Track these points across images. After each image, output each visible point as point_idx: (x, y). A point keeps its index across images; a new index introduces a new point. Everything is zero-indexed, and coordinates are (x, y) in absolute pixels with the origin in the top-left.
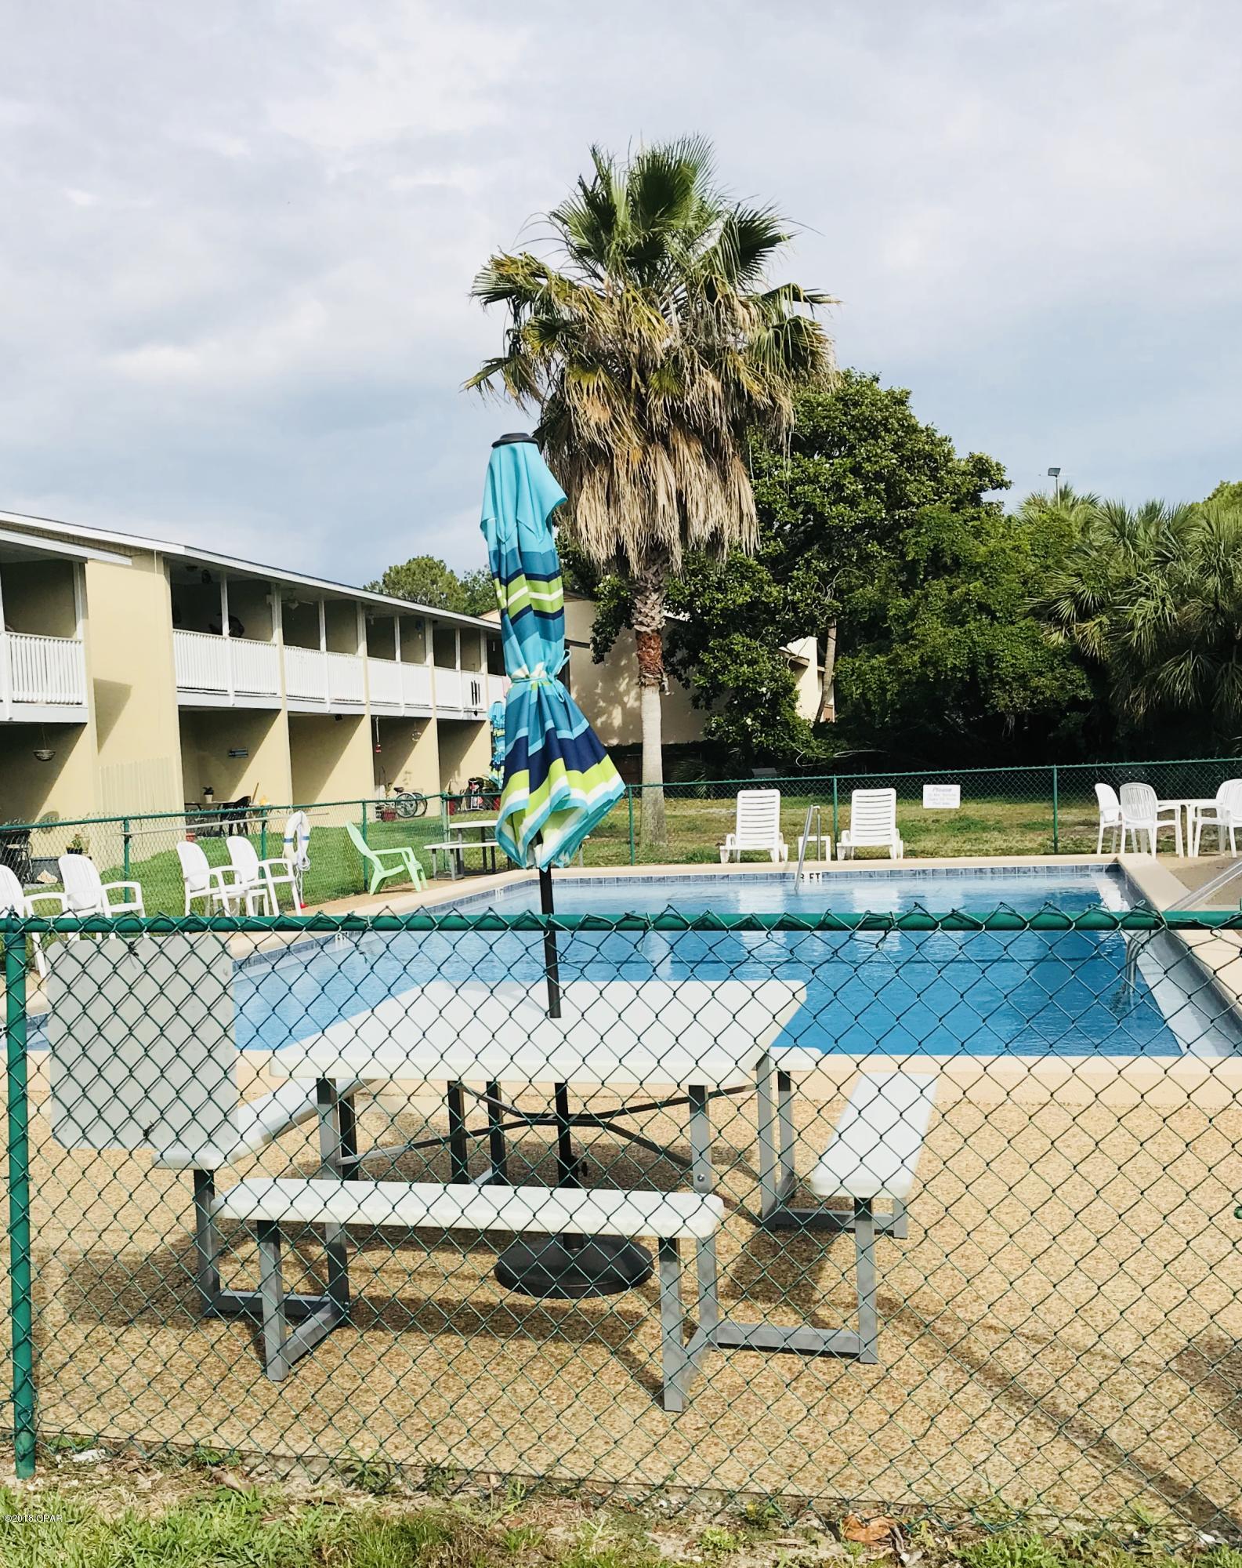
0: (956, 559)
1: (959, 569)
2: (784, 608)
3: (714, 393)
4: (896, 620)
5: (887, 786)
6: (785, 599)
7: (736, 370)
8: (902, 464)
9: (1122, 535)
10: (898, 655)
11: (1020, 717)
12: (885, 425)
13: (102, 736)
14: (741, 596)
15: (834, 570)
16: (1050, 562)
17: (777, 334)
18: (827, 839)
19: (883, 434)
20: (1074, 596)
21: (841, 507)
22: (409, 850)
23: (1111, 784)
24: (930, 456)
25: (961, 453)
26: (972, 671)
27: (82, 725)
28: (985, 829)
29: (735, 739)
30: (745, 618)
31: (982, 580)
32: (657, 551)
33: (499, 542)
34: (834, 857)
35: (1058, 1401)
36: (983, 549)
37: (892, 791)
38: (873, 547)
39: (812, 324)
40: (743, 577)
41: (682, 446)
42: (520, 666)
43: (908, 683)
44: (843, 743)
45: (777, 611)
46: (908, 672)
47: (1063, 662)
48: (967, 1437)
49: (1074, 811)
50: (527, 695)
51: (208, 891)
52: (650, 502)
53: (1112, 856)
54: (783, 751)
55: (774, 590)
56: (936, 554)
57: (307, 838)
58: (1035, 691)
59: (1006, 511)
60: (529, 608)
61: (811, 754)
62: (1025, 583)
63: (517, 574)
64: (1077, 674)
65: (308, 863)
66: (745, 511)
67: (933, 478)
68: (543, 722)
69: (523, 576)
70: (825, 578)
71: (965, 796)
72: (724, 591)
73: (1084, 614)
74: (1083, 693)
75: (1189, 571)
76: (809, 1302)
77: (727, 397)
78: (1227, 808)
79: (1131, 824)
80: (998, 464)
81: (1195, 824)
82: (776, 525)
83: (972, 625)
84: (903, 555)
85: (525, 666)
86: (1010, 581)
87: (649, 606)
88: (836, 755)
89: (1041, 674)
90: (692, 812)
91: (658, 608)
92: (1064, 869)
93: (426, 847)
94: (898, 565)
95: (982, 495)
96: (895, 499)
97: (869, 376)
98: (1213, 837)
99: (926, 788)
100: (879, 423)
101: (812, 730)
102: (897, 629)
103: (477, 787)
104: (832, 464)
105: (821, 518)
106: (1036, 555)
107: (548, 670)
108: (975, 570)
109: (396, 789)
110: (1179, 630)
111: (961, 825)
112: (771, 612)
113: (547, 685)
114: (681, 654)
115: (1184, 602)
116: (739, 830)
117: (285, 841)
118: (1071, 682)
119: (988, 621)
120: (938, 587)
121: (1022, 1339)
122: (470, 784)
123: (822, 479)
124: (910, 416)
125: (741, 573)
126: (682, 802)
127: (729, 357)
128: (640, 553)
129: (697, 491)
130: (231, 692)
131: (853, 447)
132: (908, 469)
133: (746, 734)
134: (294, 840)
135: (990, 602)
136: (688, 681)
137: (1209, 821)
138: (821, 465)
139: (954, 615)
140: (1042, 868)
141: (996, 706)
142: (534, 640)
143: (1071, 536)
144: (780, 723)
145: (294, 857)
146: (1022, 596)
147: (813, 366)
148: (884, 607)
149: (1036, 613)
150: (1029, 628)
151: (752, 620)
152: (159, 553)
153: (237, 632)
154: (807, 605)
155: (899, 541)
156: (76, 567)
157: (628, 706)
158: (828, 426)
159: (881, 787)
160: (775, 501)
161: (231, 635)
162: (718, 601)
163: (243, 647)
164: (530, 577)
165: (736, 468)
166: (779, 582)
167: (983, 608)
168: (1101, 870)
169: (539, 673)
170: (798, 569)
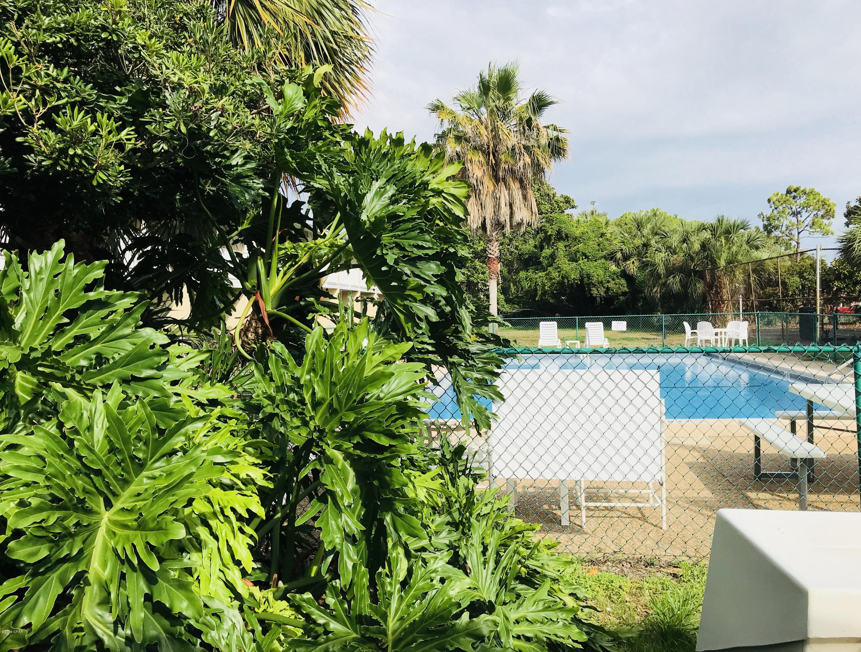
0: (567, 236)
1: (568, 239)
3: (528, 164)
4: (545, 258)
5: (599, 321)
7: (537, 155)
8: (540, 197)
10: (549, 272)
11: (602, 298)
16: (608, 237)
17: (549, 142)
20: (621, 251)
24: (548, 195)
25: (558, 194)
26: (582, 280)
31: (580, 244)
32: (499, 225)
36: (578, 231)
37: (601, 324)
41: (512, 184)
46: (555, 280)
47: (617, 277)
56: (559, 232)
58: (607, 288)
59: (576, 218)
62: (599, 245)
64: (623, 281)
66: (534, 211)
70: (510, 240)
71: (628, 326)
73: (625, 258)
77: (532, 165)
79: (702, 337)
80: (571, 199)
83: (580, 262)
84: (544, 233)
86: (592, 244)
87: (494, 247)
89: (609, 281)
91: (497, 248)
94: (543, 237)
95: (566, 211)
99: (613, 323)
102: (545, 261)
108: (576, 239)
110: (675, 265)
118: (622, 285)
119: (586, 260)
120: (562, 246)
127: (535, 149)
128: (492, 225)
129: (518, 202)
135: (586, 252)
139: (572, 257)
141: (592, 294)
146: (599, 251)
149: (605, 257)
150: (602, 263)
159: (597, 321)
165: (530, 194)
167: (584, 254)
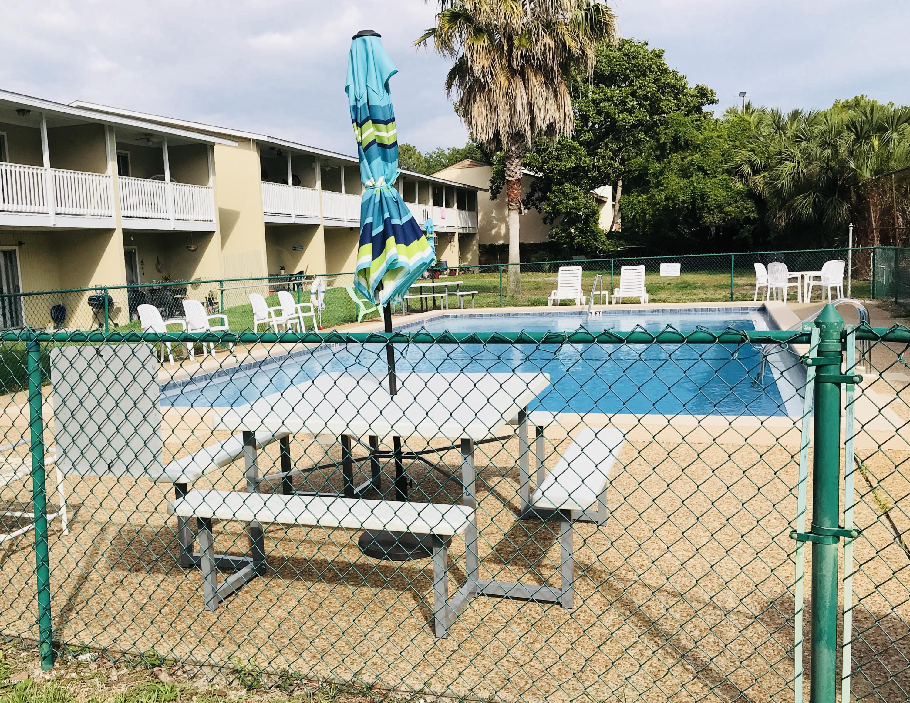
0: (686, 142)
1: (688, 147)
2: (593, 169)
3: (549, 47)
4: (653, 175)
5: (641, 264)
6: (594, 164)
7: (563, 34)
8: (659, 90)
9: (778, 128)
10: (653, 194)
11: (718, 228)
12: (650, 69)
13: (224, 238)
14: (569, 164)
15: (620, 149)
16: (737, 143)
17: (586, 14)
18: (607, 293)
19: (648, 73)
20: (751, 163)
21: (625, 115)
23: (763, 263)
24: (674, 87)
25: (691, 85)
26: (693, 203)
27: (213, 233)
28: (696, 288)
29: (565, 241)
30: (571, 175)
31: (700, 154)
32: (517, 136)
33: (356, 100)
34: (610, 303)
35: (681, 638)
36: (701, 137)
37: (643, 267)
38: (641, 136)
39: (606, 8)
40: (571, 153)
41: (532, 77)
42: (369, 179)
43: (658, 210)
44: (623, 242)
45: (589, 171)
46: (658, 204)
47: (742, 198)
48: (620, 661)
49: (745, 278)
50: (373, 197)
51: (267, 320)
52: (512, 109)
53: (761, 303)
54: (591, 247)
55: (588, 160)
56: (676, 139)
57: (324, 292)
58: (726, 214)
59: (715, 117)
60: (374, 141)
61: (605, 248)
62: (723, 155)
63: (367, 120)
64: (749, 204)
65: (324, 306)
66: (567, 113)
67: (675, 98)
68: (383, 213)
69: (370, 121)
70: (615, 153)
71: (683, 270)
72: (560, 161)
73: (756, 172)
74: (752, 215)
75: (814, 148)
76: (539, 566)
77: (557, 49)
78: (827, 276)
79: (774, 284)
80: (711, 90)
81: (809, 285)
82: (590, 124)
83: (694, 178)
84: (658, 140)
85: (372, 179)
86: (715, 154)
87: (514, 166)
88: (619, 249)
89: (730, 205)
90: (540, 280)
91: (519, 167)
92: (735, 309)
94: (655, 145)
95: (703, 107)
96: (654, 110)
97: (642, 42)
98: (819, 292)
99: (662, 265)
100: (647, 68)
101: (606, 236)
102: (653, 180)
104: (620, 91)
105: (614, 121)
106: (730, 140)
107: (387, 181)
108: (697, 147)
110: (806, 179)
111: (684, 286)
112: (586, 171)
113: (386, 191)
114: (538, 195)
115: (810, 163)
116: (559, 288)
117: (311, 293)
118: (746, 209)
119: (702, 176)
120: (676, 157)
121: (666, 594)
123: (615, 99)
124: (664, 64)
125: (570, 151)
126: (536, 274)
127: (559, 27)
128: (508, 137)
129: (540, 102)
130: (293, 215)
131: (632, 81)
132: (662, 93)
133: (572, 238)
134: (316, 293)
135: (704, 165)
136: (541, 209)
137: (817, 283)
138: (616, 92)
139: (685, 173)
140: (723, 309)
141: (705, 222)
142: (378, 161)
143: (750, 129)
144: (589, 231)
145: (317, 302)
146: (721, 162)
147: (606, 32)
148: (646, 169)
149: (728, 171)
150: (725, 180)
151: (576, 176)
152: (254, 140)
153: (297, 182)
154: (606, 168)
155: (656, 133)
156: (209, 147)
158: (619, 70)
159: (638, 264)
160: (589, 110)
161: (293, 184)
162: (557, 165)
163: (300, 191)
164: (375, 122)
165: (563, 90)
166: (590, 156)
167: (700, 169)
168: (755, 310)
169: (381, 182)
170: (601, 148)
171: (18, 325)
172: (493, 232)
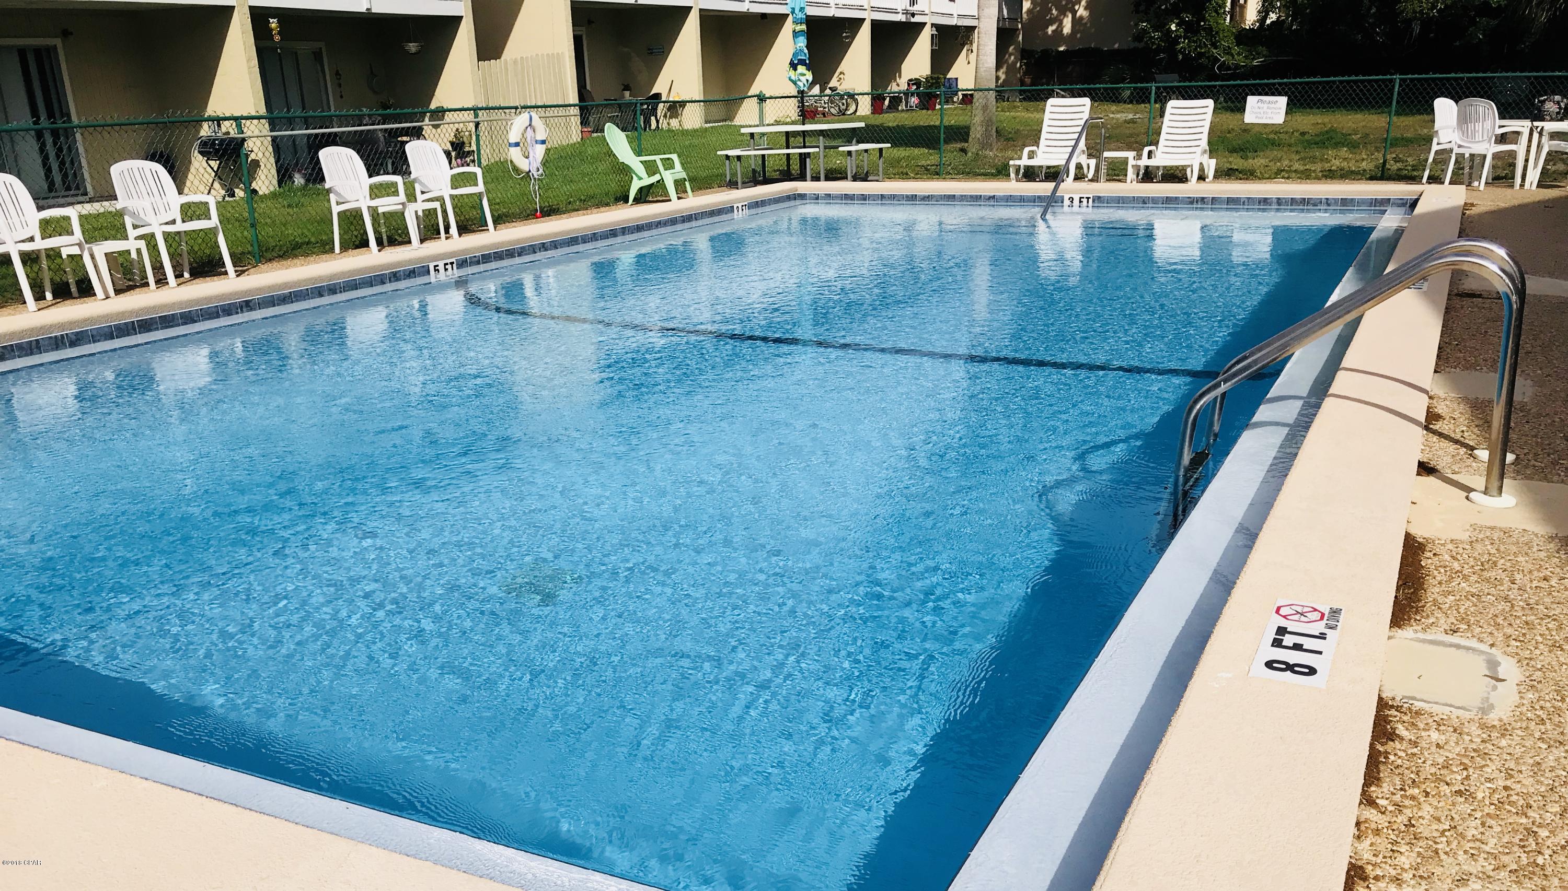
18: (1131, 155)
22: (674, 157)
23: (1452, 98)
27: (460, 18)
29: (1159, 45)
37: (1214, 102)
44: (1263, 49)
54: (1204, 58)
61: (1230, 61)
65: (541, 171)
71: (1290, 108)
79: (1464, 147)
88: (1255, 63)
93: (719, 153)
99: (1250, 99)
103: (915, 87)
109: (830, 88)
116: (1043, 142)
122: (909, 85)
133: (1171, 41)
144: (1204, 29)
157: (1078, 14)
171: (78, 188)
172: (1051, 29)
